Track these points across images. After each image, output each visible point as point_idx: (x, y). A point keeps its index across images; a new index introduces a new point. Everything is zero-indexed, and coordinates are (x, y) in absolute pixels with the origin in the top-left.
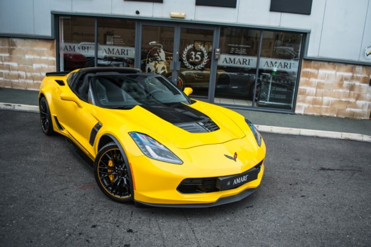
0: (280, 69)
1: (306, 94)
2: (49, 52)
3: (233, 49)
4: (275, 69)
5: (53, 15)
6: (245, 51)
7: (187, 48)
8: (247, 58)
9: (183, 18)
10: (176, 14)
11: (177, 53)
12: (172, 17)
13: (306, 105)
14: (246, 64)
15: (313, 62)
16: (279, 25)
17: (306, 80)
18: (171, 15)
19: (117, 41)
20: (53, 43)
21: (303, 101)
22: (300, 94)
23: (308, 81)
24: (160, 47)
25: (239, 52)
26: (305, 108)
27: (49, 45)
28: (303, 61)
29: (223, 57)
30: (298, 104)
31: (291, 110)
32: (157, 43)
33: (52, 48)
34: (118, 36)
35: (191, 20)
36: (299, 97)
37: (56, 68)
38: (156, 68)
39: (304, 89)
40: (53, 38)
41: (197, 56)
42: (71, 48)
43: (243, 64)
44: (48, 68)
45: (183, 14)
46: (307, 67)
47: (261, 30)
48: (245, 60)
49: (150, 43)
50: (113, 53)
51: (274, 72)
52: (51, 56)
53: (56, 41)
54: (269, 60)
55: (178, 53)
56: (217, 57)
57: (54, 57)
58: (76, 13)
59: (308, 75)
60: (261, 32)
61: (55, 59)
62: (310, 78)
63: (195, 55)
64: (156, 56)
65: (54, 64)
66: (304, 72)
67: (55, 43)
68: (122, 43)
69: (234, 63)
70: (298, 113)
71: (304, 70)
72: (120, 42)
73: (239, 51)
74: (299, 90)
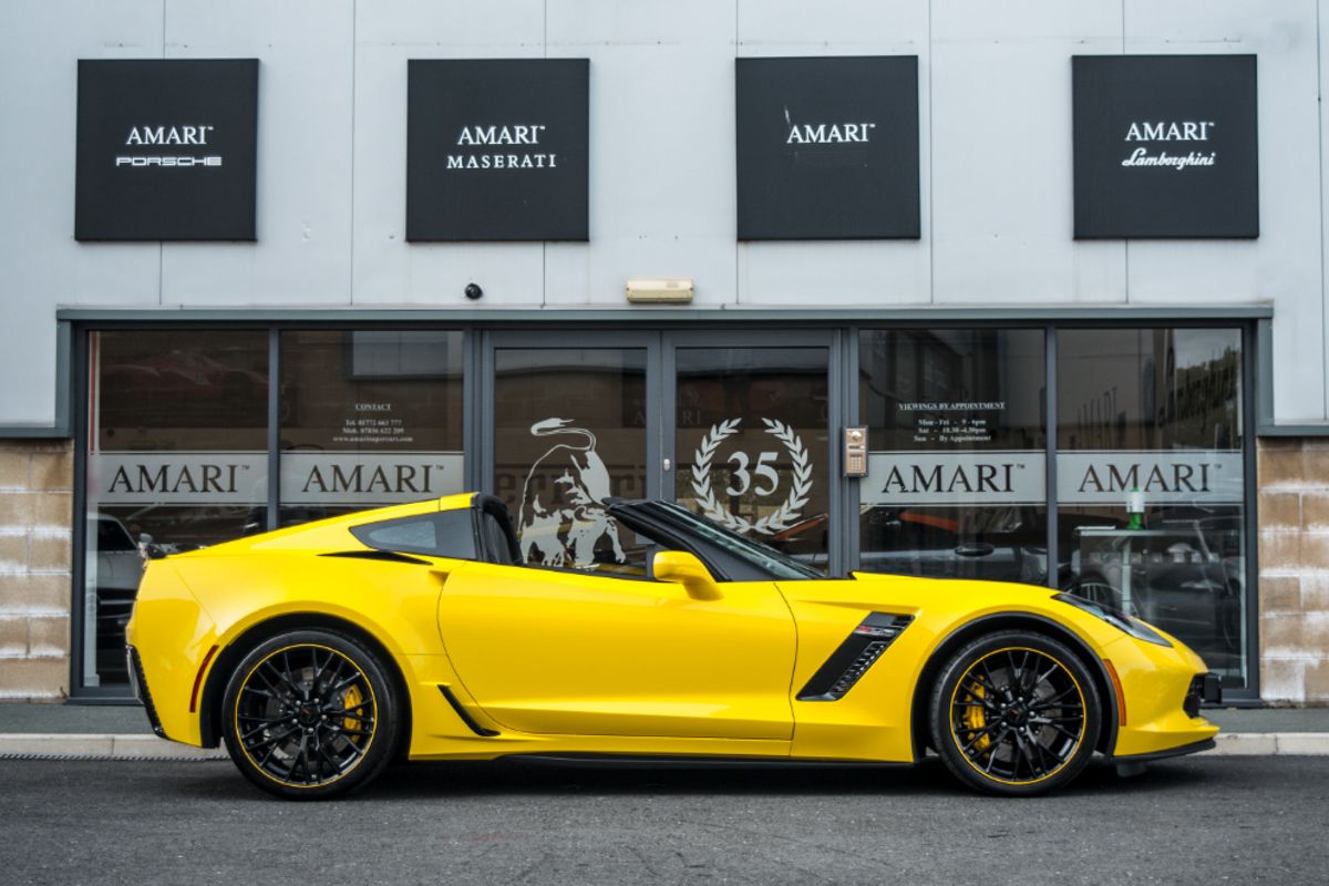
0: (1159, 497)
1: (1302, 604)
2: (39, 502)
3: (924, 422)
4: (1136, 502)
5: (67, 327)
6: (983, 430)
7: (709, 440)
8: (998, 459)
9: (686, 302)
10: (650, 284)
11: (667, 462)
12: (634, 302)
13: (1311, 658)
14: (995, 489)
15: (1306, 448)
16: (1124, 299)
17: (1291, 537)
18: (630, 294)
19: (376, 431)
20: (64, 453)
21: (1295, 639)
22: (1273, 605)
23: (1300, 537)
24: (584, 441)
25: (955, 435)
26: (1309, 670)
27: (40, 466)
28: (1260, 449)
29: (884, 462)
30: (1268, 655)
31: (1239, 690)
32: (568, 426)
33: (53, 480)
34: (381, 407)
35: (723, 311)
36: (1272, 620)
37: (69, 575)
38: (569, 543)
39: (1285, 580)
40: (64, 434)
41: (761, 470)
42: (146, 474)
43: (981, 489)
44: (30, 577)
45: (684, 285)
46: (1284, 474)
47: (1045, 329)
48: (987, 472)
49: (534, 430)
50: (358, 489)
51: (1133, 514)
52: (47, 519)
53: (73, 442)
54: (1101, 460)
55: (671, 464)
56: (854, 466)
57: (63, 524)
58: (182, 311)
59: (1291, 511)
60: (1046, 334)
61: (64, 533)
62: (1305, 524)
63: (751, 467)
64: (569, 486)
65: (60, 560)
66: (1273, 501)
67: (71, 455)
68: (400, 435)
69: (939, 489)
70: (1279, 701)
71: (1272, 488)
72: (392, 435)
73: (956, 430)
74: (1262, 586)
